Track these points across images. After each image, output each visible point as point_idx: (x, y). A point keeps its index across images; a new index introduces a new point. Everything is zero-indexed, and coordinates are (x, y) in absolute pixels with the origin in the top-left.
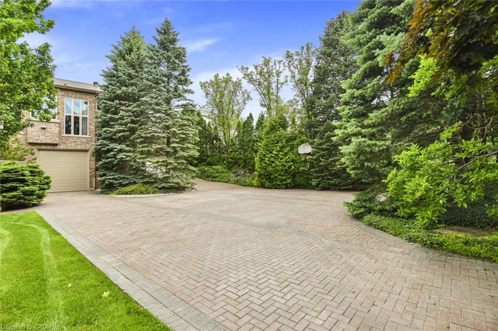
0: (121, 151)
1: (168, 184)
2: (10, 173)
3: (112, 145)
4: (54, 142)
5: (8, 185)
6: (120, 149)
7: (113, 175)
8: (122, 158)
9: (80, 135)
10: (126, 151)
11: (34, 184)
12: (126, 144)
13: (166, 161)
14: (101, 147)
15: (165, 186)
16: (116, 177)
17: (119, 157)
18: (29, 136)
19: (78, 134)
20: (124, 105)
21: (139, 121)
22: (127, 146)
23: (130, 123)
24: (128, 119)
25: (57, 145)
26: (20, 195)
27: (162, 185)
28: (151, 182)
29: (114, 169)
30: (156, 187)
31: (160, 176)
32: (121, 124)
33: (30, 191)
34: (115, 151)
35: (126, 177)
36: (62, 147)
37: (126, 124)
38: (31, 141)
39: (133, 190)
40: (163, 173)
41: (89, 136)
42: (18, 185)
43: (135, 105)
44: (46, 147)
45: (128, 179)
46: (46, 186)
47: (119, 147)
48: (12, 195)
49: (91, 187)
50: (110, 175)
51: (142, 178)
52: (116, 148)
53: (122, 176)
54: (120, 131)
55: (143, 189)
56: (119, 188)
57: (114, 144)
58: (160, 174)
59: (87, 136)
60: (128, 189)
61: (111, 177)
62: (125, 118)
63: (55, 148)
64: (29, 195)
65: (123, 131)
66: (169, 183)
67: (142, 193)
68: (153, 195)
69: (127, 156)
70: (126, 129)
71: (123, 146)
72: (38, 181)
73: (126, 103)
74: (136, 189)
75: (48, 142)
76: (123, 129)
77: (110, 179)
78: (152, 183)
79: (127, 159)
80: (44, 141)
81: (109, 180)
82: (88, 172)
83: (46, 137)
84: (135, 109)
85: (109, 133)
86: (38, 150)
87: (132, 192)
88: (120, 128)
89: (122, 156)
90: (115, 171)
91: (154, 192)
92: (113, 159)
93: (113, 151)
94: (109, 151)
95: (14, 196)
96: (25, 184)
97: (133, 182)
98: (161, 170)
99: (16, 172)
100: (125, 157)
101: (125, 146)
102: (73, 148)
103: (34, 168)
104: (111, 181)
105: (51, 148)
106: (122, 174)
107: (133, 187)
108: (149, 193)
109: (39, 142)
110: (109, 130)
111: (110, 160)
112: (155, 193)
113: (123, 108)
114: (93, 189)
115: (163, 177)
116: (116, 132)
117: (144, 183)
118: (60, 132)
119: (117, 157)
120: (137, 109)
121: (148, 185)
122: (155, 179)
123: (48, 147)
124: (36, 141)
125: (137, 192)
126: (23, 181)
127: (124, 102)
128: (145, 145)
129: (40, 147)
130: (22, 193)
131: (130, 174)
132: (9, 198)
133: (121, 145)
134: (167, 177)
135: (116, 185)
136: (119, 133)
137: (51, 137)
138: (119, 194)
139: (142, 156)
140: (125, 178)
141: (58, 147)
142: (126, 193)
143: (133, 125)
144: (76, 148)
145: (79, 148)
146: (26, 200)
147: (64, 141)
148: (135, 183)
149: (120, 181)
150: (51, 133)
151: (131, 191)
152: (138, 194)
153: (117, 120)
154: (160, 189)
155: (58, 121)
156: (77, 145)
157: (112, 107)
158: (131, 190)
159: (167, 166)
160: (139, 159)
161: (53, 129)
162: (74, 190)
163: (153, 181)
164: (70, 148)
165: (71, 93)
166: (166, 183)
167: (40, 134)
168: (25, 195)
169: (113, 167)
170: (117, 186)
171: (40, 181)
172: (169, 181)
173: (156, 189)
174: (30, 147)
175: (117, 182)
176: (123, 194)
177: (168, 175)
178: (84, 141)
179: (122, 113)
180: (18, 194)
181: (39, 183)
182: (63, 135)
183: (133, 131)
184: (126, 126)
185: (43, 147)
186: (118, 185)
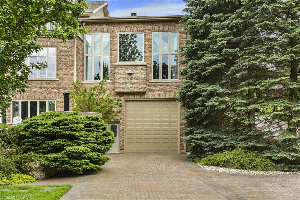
0: (212, 94)
1: (292, 154)
2: (58, 126)
3: (199, 87)
4: (141, 91)
5: (53, 143)
6: (211, 91)
7: (202, 133)
8: (213, 105)
9: (170, 80)
10: (220, 95)
11: (87, 142)
12: (221, 82)
13: (289, 108)
14: (186, 90)
15: (286, 158)
16: (206, 136)
17: (209, 104)
18: (116, 84)
19: (167, 78)
20: (217, 20)
21: (241, 41)
22: (222, 86)
23: (226, 48)
24: (222, 40)
25: (143, 93)
26: (63, 157)
27: (279, 155)
28: (260, 147)
29: (205, 123)
30: (267, 157)
31: (278, 136)
32: (214, 52)
33: (76, 153)
34: (204, 96)
35: (221, 136)
36: (149, 96)
37: (220, 49)
38: (118, 90)
39: (228, 161)
40: (284, 132)
41: (180, 79)
42: (64, 143)
43: (234, 16)
44: (133, 97)
45: (222, 140)
46: (102, 147)
47: (209, 88)
48: (54, 158)
49: (182, 148)
50: (198, 133)
51: (245, 139)
52: (206, 91)
53: (214, 135)
54: (212, 62)
55: (245, 159)
56: (210, 153)
57: (203, 85)
58: (277, 134)
59: (177, 80)
60: (220, 157)
61: (199, 136)
62: (218, 39)
63: (143, 97)
64: (76, 159)
65: (216, 62)
66: (295, 151)
67: (242, 167)
68: (263, 173)
69: (221, 103)
70: (220, 58)
71: (215, 87)
72: (93, 139)
73: (221, 17)
74: (234, 159)
75: (135, 91)
76: (214, 58)
77: (197, 139)
78: (261, 150)
79: (221, 107)
80: (131, 90)
81: (195, 141)
82: (179, 129)
83: (133, 84)
84: (234, 21)
85: (196, 68)
86: (126, 101)
87: (225, 164)
88: (212, 58)
89: (213, 103)
90: (206, 127)
91: (265, 168)
92: (201, 108)
93: (201, 96)
94: (197, 95)
95: (56, 160)
96: (76, 143)
97: (230, 146)
98: (279, 126)
99: (65, 125)
100: (218, 103)
101: (218, 86)
102: (162, 97)
103: (93, 120)
104: (199, 142)
105: (138, 97)
106: (214, 132)
107: (228, 155)
108: (254, 168)
109: (126, 91)
110: (196, 64)
111: (197, 109)
112: (267, 170)
113: (216, 24)
114: (184, 151)
115: (282, 139)
116: (205, 65)
117: (247, 148)
118: (147, 77)
119: (207, 104)
120: (237, 21)
121: (253, 154)
122: (268, 142)
123: (136, 97)
124: (122, 90)
125: (234, 165)
126: (72, 138)
127: (217, 16)
128: (250, 81)
129: (127, 97)
130: (65, 156)
131: (227, 133)
132: (51, 161)
133: (212, 86)
134: (290, 140)
135: (205, 149)
136: (210, 65)
137: (138, 84)
138: (207, 164)
139: (245, 101)
140: (220, 138)
141: (146, 97)
142: (218, 165)
143: (230, 50)
144: (164, 97)
145: (168, 96)
146: (72, 165)
147: (151, 88)
148: (233, 147)
149: (211, 143)
150: (137, 79)
151: (224, 162)
152: (237, 168)
153: (208, 46)
154: (277, 162)
155: (145, 63)
156: (166, 92)
157: (200, 28)
158: (225, 159)
159: (291, 117)
160: (239, 106)
161: (140, 74)
162: (164, 151)
163: (264, 145)
164: (158, 97)
165: (158, 25)
166: (290, 151)
167: (126, 81)
168: (72, 158)
169: (203, 121)
170: (207, 151)
171: (96, 139)
172: (295, 147)
173: (269, 162)
174: (118, 97)
175: (207, 144)
176: (213, 165)
177: (293, 137)
178: (174, 86)
179: (213, 32)
180: (62, 156)
181: (95, 141)
182: (150, 81)
183: (231, 60)
184: (219, 53)
185: (131, 97)
186: (208, 149)
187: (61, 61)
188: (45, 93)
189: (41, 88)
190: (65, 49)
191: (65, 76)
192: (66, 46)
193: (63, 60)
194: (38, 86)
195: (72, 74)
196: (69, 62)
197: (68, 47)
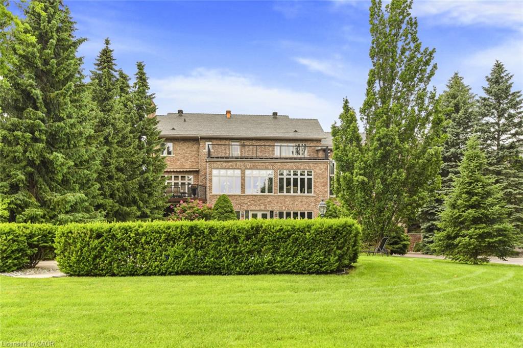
187: (317, 182)
188: (305, 206)
189: (302, 202)
190: (321, 172)
191: (320, 193)
192: (321, 170)
193: (318, 180)
194: (300, 200)
195: (326, 192)
196: (323, 182)
197: (322, 170)
